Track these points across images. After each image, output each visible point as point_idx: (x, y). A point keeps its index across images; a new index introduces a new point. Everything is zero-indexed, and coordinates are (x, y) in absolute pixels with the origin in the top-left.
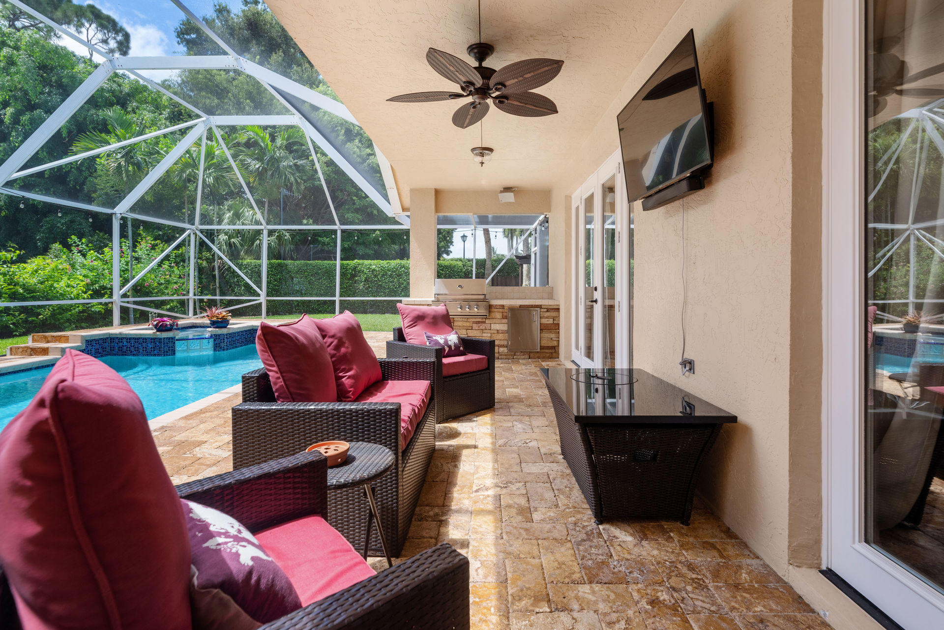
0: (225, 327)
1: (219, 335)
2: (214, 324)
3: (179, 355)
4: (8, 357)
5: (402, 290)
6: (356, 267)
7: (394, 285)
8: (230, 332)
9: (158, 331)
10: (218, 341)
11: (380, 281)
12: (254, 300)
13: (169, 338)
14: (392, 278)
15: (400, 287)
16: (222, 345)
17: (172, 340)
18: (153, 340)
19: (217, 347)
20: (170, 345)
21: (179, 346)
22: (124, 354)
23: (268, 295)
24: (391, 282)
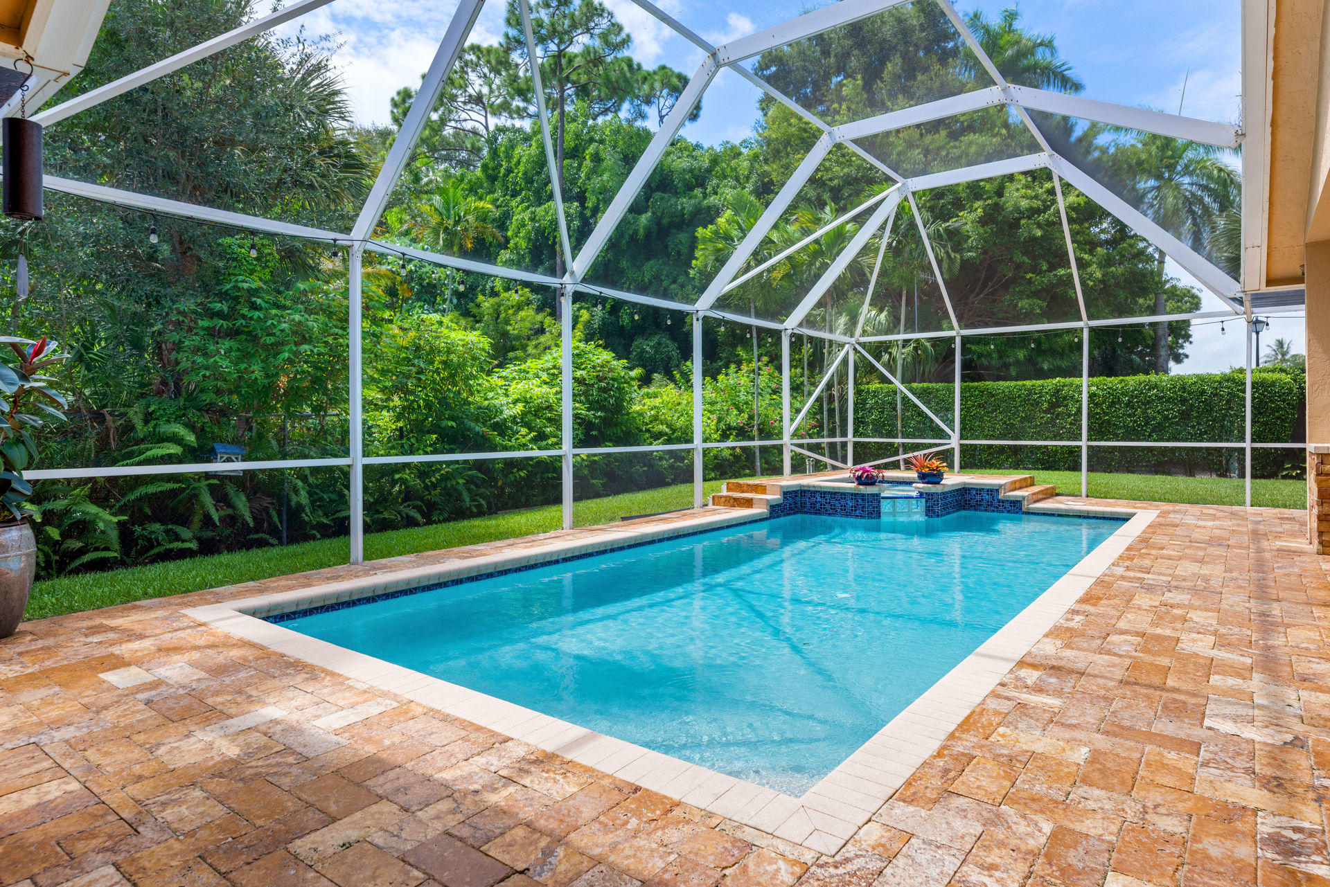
0: (938, 483)
1: (932, 494)
2: (923, 477)
3: (884, 518)
4: (711, 506)
5: (1153, 430)
6: (1058, 391)
7: (1135, 422)
8: (946, 489)
9: (860, 484)
10: (930, 503)
11: (1107, 414)
12: (940, 445)
13: (873, 495)
14: (1132, 408)
15: (1147, 424)
16: (936, 508)
17: (877, 498)
18: (854, 496)
19: (929, 512)
20: (875, 504)
21: (885, 506)
22: (818, 512)
23: (962, 437)
24: (1129, 416)
